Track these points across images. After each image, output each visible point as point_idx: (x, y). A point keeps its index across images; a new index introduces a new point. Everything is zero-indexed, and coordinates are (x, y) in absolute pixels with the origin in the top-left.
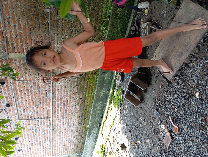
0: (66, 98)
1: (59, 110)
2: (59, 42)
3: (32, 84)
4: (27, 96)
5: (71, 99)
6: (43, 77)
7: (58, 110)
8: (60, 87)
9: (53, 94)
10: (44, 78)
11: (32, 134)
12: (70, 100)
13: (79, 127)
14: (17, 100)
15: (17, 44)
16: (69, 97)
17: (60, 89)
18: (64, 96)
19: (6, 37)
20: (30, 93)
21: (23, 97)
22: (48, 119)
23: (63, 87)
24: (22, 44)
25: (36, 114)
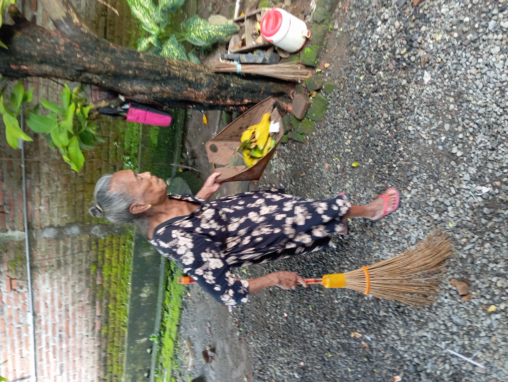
0: (64, 321)
1: (51, 354)
2: (43, 201)
5: (77, 321)
6: (11, 279)
7: (47, 354)
8: (49, 298)
9: (34, 314)
10: (13, 281)
12: (74, 326)
16: (71, 316)
17: (49, 302)
18: (60, 316)
23: (56, 295)
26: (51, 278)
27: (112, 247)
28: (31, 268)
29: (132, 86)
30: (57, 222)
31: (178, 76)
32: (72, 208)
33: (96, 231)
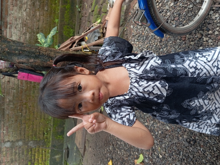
2: (5, 128)
29: (18, 59)
30: (12, 139)
31: (45, 54)
32: (19, 132)
33: (31, 144)
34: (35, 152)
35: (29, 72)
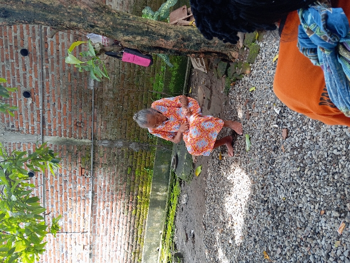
0: (110, 201)
1: (101, 220)
2: (103, 123)
3: (68, 179)
4: (59, 196)
5: (118, 202)
6: (82, 168)
7: (98, 220)
8: (102, 184)
9: (93, 193)
10: (83, 170)
11: (61, 258)
12: (116, 205)
13: (129, 251)
14: (46, 200)
15: (55, 125)
16: (114, 198)
17: (102, 187)
18: (108, 197)
19: (43, 117)
20: (64, 191)
21: (54, 197)
22: (85, 234)
23: (107, 183)
24: (60, 125)
25: (69, 223)
26: (104, 171)
27: (142, 158)
28: (94, 163)
29: (124, 36)
30: (110, 137)
31: (154, 30)
32: (119, 129)
33: (133, 146)
34: (137, 157)
35: (135, 52)
